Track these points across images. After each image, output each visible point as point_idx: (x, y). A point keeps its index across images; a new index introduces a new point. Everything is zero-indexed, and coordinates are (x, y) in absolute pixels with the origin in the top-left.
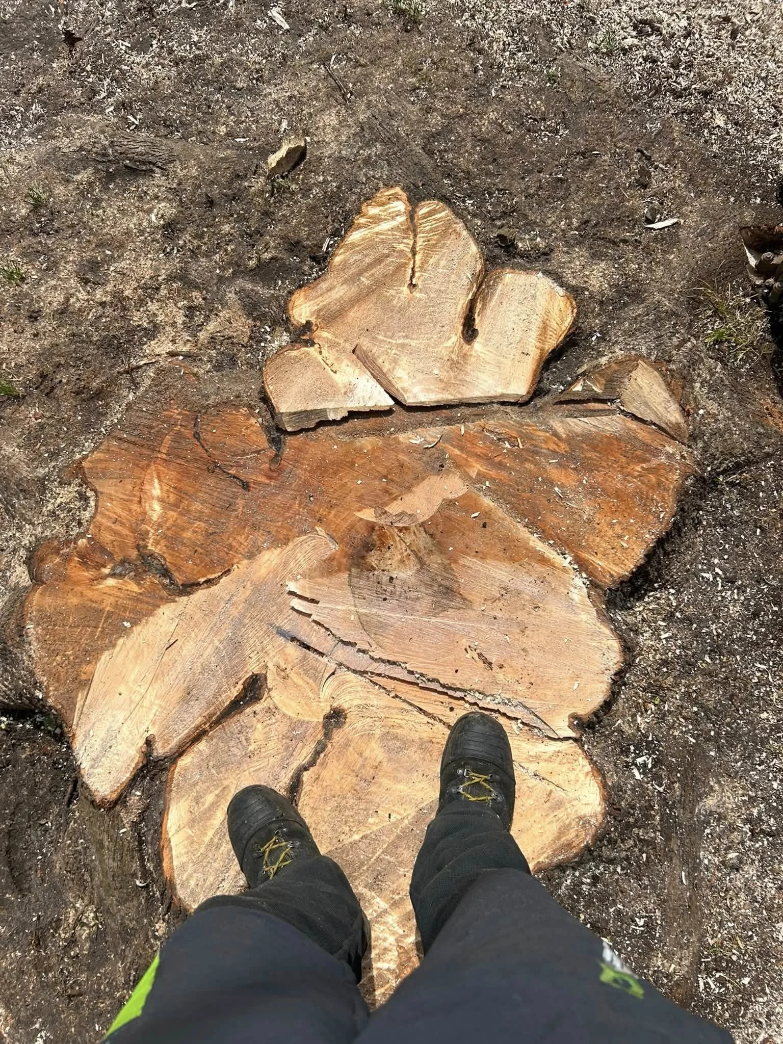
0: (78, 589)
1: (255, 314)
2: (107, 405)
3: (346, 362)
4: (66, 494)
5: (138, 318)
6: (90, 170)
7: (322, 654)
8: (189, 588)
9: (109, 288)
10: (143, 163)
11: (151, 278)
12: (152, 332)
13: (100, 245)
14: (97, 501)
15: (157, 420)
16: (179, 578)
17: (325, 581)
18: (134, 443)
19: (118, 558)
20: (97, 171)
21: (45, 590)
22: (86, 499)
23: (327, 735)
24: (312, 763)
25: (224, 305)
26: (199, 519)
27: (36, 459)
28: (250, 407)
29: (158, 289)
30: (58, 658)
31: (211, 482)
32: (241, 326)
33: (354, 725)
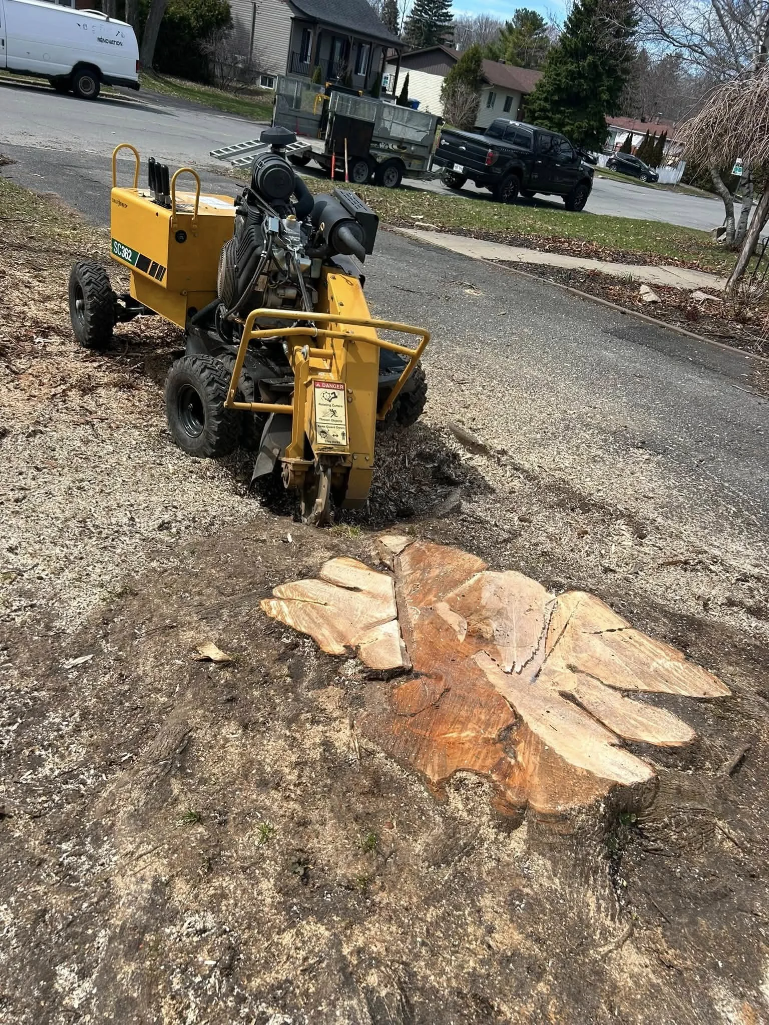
0: (528, 778)
1: (326, 683)
2: (385, 775)
3: (371, 634)
4: (456, 802)
5: (316, 754)
6: (173, 780)
7: (540, 670)
8: (516, 716)
9: (287, 770)
10: (182, 741)
11: (285, 741)
12: (327, 745)
13: (246, 776)
14: (463, 770)
15: (401, 737)
16: (512, 721)
17: (503, 655)
18: (419, 749)
19: (503, 755)
20: (175, 776)
21: (532, 799)
22: (461, 780)
23: (582, 672)
24: (598, 679)
25: (315, 700)
26: (472, 712)
27: (427, 824)
28: (393, 688)
29: (295, 739)
30: (577, 789)
31: (445, 707)
32: (334, 691)
33: (572, 661)
